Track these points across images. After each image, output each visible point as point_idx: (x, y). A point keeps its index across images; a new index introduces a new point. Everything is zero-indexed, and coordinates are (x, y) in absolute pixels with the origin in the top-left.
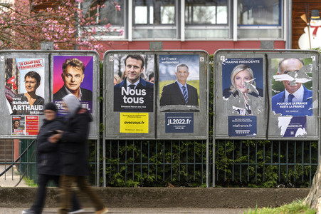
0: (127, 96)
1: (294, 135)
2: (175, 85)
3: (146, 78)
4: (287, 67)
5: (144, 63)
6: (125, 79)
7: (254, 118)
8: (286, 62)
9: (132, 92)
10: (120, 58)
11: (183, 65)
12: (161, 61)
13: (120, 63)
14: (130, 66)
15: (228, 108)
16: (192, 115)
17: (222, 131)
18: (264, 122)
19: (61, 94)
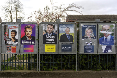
0: (48, 39)
1: (107, 52)
2: (65, 35)
3: (55, 32)
4: (105, 28)
5: (54, 27)
6: (47, 33)
7: (93, 46)
8: (104, 26)
9: (50, 37)
10: (45, 25)
11: (68, 28)
12: (60, 26)
13: (45, 27)
14: (49, 28)
15: (84, 43)
16: (71, 45)
17: (82, 51)
18: (97, 48)
19: (24, 38)
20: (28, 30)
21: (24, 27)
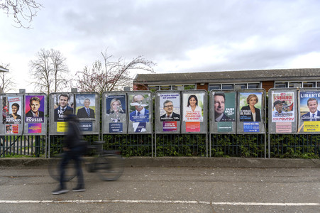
0: (61, 114)
2: (84, 109)
3: (70, 105)
4: (137, 99)
5: (69, 98)
6: (60, 106)
7: (121, 124)
8: (136, 97)
11: (87, 99)
12: (77, 97)
13: (57, 98)
14: (62, 100)
16: (92, 123)
17: (106, 130)
18: (126, 125)
19: (29, 114)
20: (34, 102)
21: (29, 99)
